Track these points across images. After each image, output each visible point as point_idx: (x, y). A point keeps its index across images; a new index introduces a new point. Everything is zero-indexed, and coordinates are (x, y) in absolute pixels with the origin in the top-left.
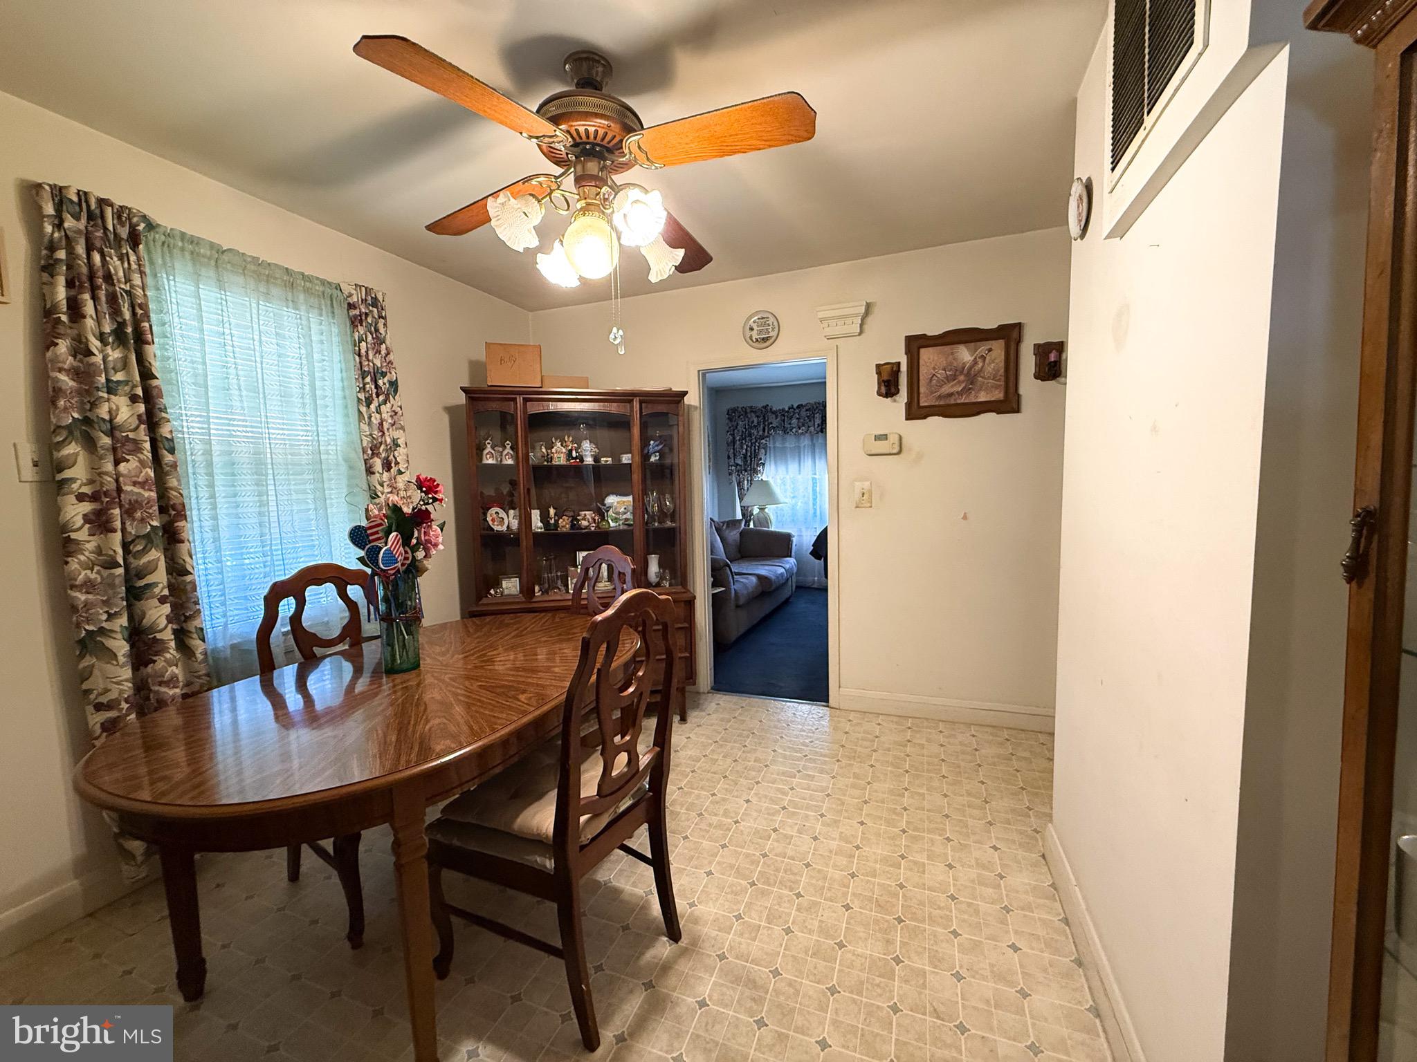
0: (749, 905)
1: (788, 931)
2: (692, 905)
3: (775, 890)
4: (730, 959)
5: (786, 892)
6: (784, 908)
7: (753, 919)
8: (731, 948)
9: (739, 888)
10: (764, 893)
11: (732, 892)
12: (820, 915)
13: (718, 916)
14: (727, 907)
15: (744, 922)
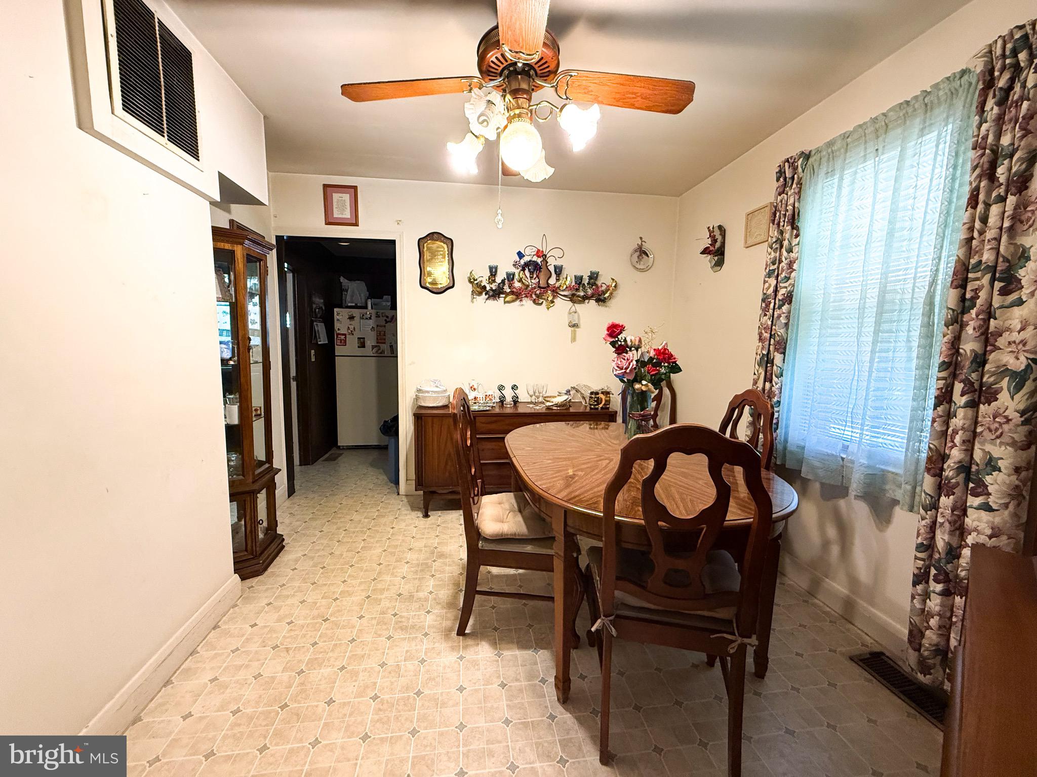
0: (417, 673)
1: (383, 665)
2: (461, 658)
3: (397, 695)
4: (420, 635)
5: (386, 697)
6: (387, 681)
7: (411, 666)
8: (422, 641)
9: (429, 685)
10: (407, 688)
11: (434, 679)
12: (356, 686)
13: (438, 657)
14: (434, 665)
15: (417, 659)
